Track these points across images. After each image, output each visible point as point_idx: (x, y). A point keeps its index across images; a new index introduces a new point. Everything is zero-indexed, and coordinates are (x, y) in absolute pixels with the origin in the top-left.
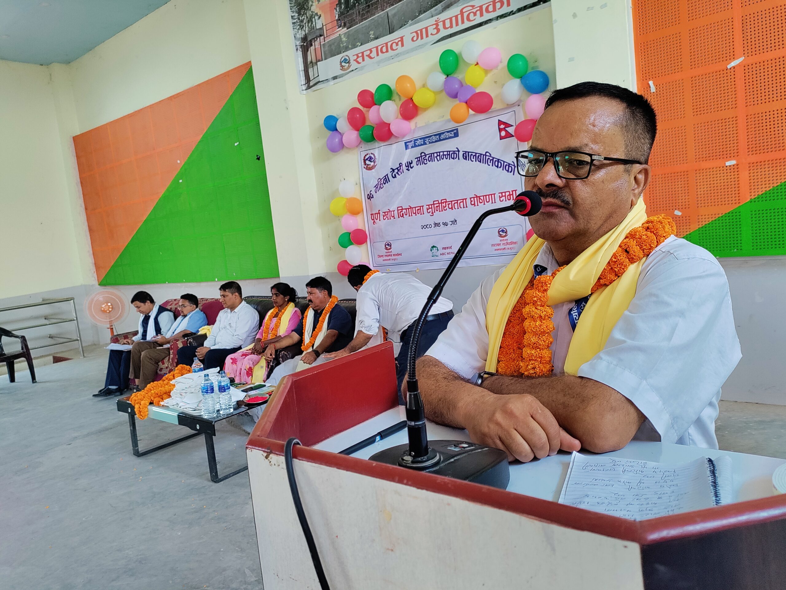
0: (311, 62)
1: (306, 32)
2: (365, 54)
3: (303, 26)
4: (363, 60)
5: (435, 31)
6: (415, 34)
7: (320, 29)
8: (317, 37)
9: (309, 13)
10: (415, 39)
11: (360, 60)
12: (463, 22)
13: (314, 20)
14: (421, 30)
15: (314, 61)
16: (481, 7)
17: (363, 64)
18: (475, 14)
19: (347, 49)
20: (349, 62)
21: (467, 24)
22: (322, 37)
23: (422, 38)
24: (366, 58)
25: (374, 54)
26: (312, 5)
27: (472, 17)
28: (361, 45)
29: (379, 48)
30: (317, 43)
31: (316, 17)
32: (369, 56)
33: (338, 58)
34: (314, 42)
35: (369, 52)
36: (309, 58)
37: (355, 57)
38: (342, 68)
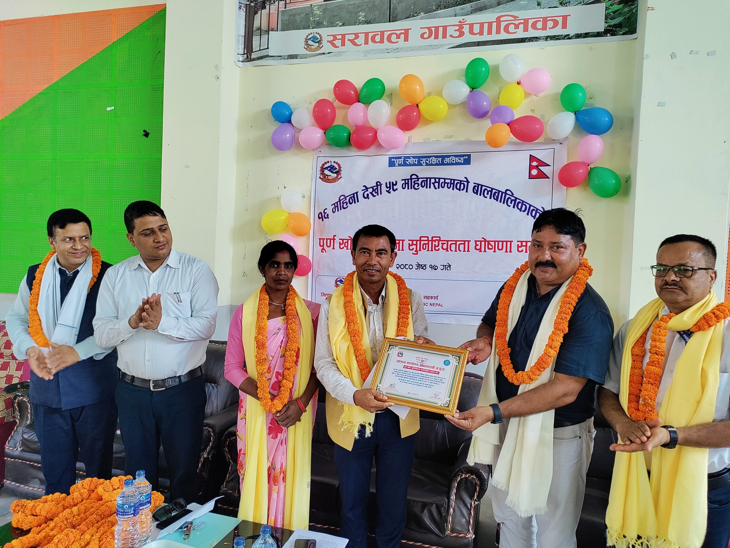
0: (260, 29)
2: (347, 37)
4: (343, 44)
5: (457, 33)
6: (427, 30)
10: (426, 36)
11: (338, 43)
12: (498, 32)
14: (437, 28)
15: (264, 27)
16: (526, 21)
17: (341, 49)
18: (517, 27)
19: (319, 25)
20: (320, 42)
21: (503, 36)
22: (282, 2)
23: (436, 37)
24: (347, 42)
25: (361, 40)
27: (511, 28)
28: (343, 25)
29: (370, 35)
30: (274, 8)
32: (352, 42)
34: (270, 4)
35: (353, 37)
36: (256, 24)
37: (331, 38)
38: (308, 46)
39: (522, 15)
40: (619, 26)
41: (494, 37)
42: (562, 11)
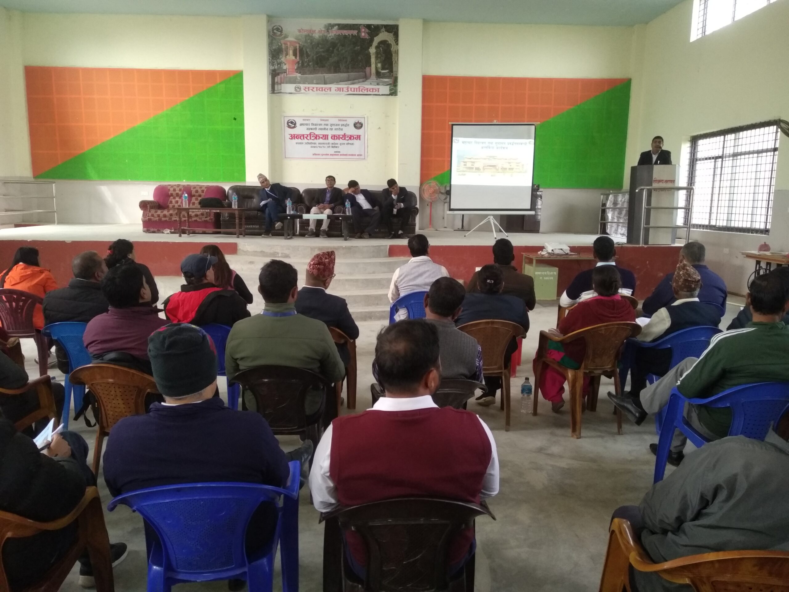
0: (277, 82)
1: (276, 68)
2: (310, 88)
3: (274, 65)
4: (309, 90)
5: (347, 91)
6: (337, 89)
7: (285, 69)
8: (283, 73)
9: (278, 61)
10: (337, 90)
11: (307, 90)
12: (359, 91)
13: (282, 65)
14: (340, 88)
15: (279, 81)
16: (367, 89)
17: (308, 92)
18: (365, 90)
19: (299, 83)
20: (300, 89)
21: (361, 93)
22: (285, 74)
23: (340, 91)
24: (310, 90)
25: (315, 89)
26: (282, 58)
27: (363, 91)
28: (308, 84)
29: (318, 88)
30: (282, 75)
31: (284, 64)
32: (312, 90)
33: (294, 85)
34: (281, 74)
35: (312, 88)
36: (276, 80)
37: (304, 88)
38: (296, 90)
39: (367, 87)
40: (393, 93)
41: (358, 93)
42: (378, 87)
